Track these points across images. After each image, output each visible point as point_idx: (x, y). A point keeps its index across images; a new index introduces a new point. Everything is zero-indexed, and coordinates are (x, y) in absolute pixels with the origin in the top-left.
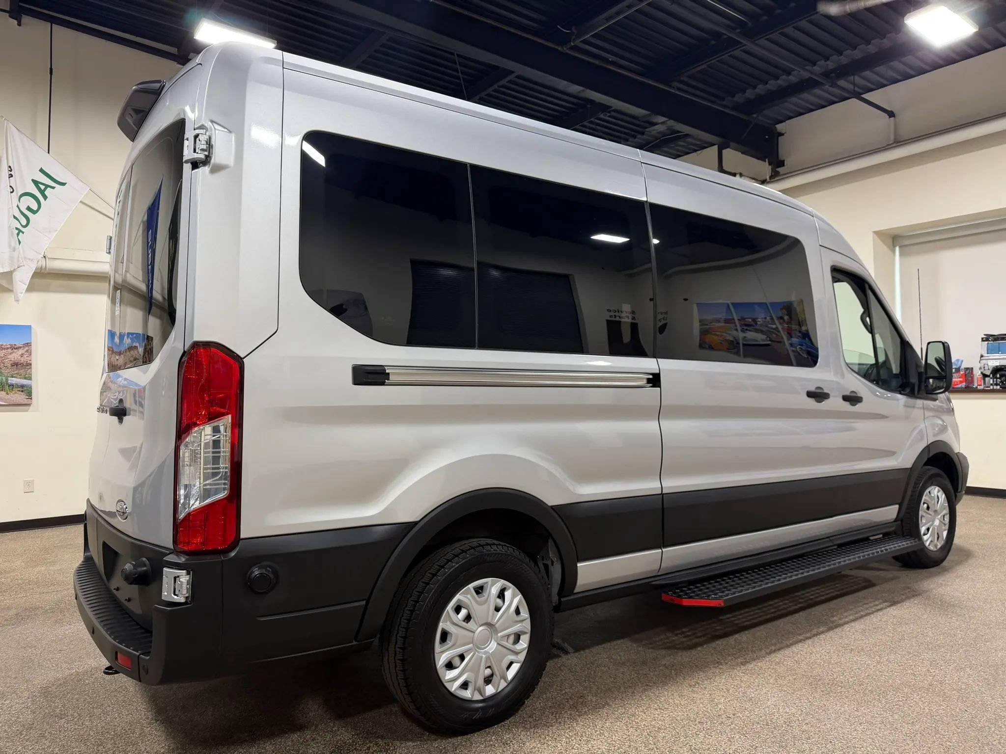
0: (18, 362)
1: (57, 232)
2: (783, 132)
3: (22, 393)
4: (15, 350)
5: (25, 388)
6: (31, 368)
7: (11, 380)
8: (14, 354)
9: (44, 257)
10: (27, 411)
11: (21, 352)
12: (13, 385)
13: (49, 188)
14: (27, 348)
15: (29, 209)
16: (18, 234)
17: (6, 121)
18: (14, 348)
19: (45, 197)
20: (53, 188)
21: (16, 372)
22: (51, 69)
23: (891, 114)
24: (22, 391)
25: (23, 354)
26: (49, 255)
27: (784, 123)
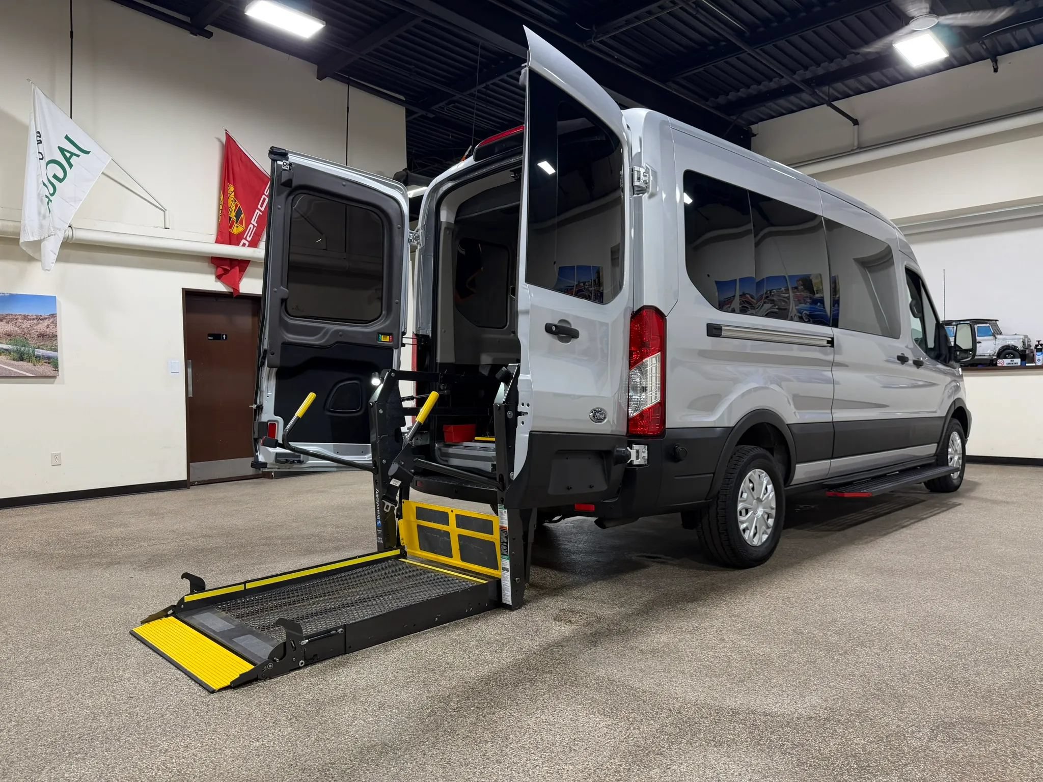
0: (44, 333)
1: (81, 202)
2: (755, 133)
3: (49, 365)
4: (41, 321)
5: (52, 360)
6: (56, 340)
7: (38, 352)
8: (40, 325)
9: (70, 226)
10: (53, 383)
11: (46, 323)
12: (40, 357)
13: (74, 156)
14: (52, 320)
15: (55, 176)
16: (48, 203)
17: (33, 85)
18: (40, 319)
19: (71, 166)
20: (78, 156)
21: (42, 343)
22: (72, 33)
23: (856, 122)
24: (49, 363)
25: (48, 325)
26: (73, 226)
27: (756, 125)
